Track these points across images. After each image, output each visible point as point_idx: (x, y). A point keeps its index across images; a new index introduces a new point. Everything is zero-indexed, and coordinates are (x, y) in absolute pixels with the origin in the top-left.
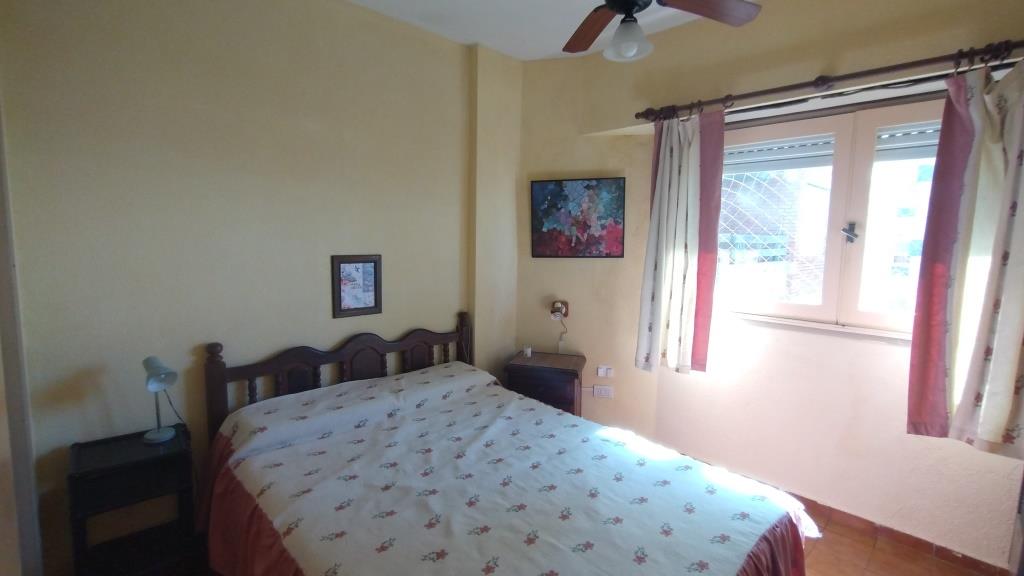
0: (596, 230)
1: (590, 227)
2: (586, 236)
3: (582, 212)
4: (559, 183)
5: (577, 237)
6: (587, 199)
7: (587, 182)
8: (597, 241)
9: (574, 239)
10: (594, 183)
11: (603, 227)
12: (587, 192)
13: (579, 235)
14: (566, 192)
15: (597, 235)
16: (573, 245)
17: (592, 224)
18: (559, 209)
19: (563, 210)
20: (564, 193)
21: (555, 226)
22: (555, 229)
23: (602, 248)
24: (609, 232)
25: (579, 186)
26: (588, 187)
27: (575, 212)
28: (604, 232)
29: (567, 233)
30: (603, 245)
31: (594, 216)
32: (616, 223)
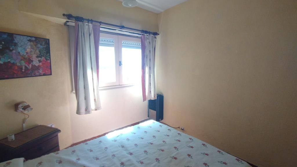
0: (36, 63)
1: (32, 61)
2: (30, 66)
3: (27, 53)
4: (11, 35)
5: (26, 67)
6: (29, 47)
7: (29, 38)
8: (38, 68)
9: (24, 67)
10: (34, 39)
11: (40, 61)
12: (29, 43)
13: (26, 65)
14: (16, 41)
15: (37, 65)
16: (23, 71)
17: (34, 60)
18: (11, 51)
19: (14, 51)
20: (14, 42)
21: (9, 60)
22: (9, 62)
23: (41, 71)
24: (43, 64)
25: (25, 39)
26: (30, 41)
27: (23, 53)
28: (41, 64)
29: (18, 64)
30: (41, 70)
31: (34, 56)
32: (47, 59)
